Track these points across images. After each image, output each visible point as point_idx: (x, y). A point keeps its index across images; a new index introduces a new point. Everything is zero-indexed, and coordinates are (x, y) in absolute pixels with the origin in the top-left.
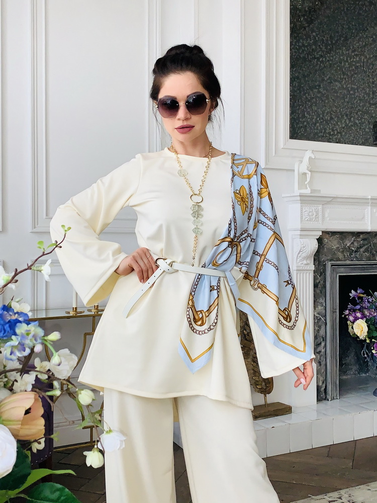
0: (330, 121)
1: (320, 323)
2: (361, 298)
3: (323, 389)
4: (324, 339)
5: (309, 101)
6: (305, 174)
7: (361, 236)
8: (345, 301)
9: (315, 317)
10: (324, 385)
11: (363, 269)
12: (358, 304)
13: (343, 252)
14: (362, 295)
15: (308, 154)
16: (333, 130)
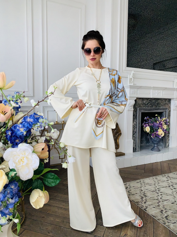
0: (140, 61)
1: (135, 127)
2: (148, 120)
3: (135, 148)
4: (136, 133)
5: (133, 54)
6: (131, 79)
7: (149, 100)
8: (143, 121)
9: (133, 126)
10: (135, 147)
11: (149, 110)
12: (147, 121)
13: (143, 105)
14: (148, 119)
15: (133, 72)
16: (141, 64)
